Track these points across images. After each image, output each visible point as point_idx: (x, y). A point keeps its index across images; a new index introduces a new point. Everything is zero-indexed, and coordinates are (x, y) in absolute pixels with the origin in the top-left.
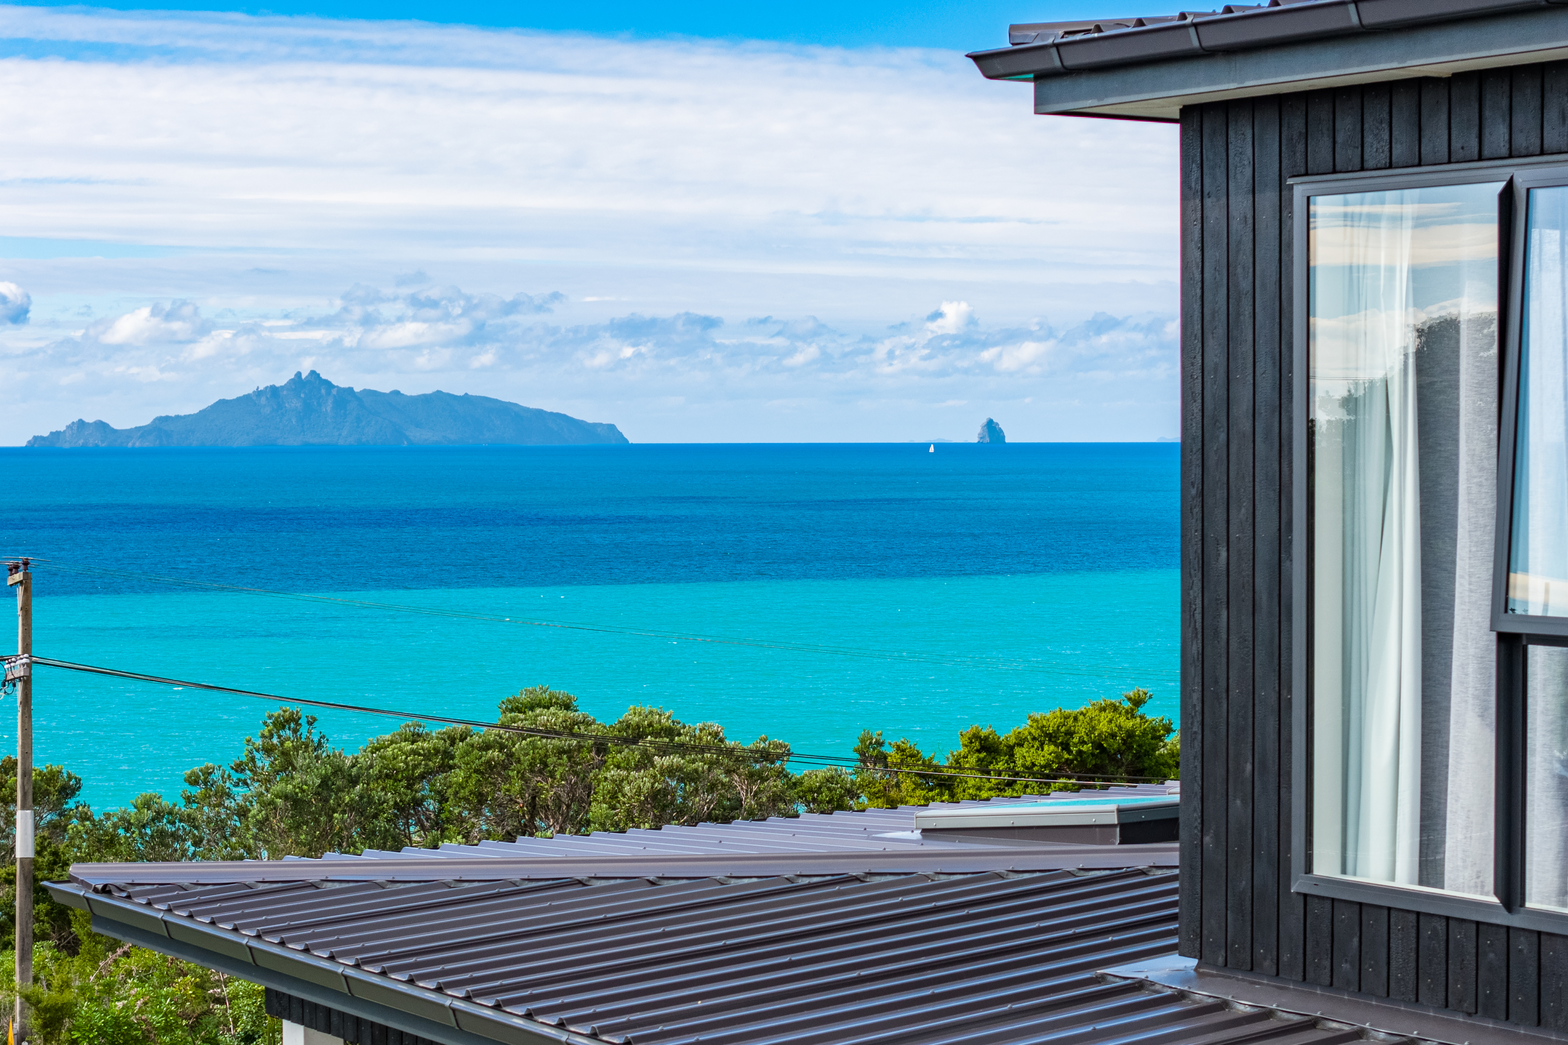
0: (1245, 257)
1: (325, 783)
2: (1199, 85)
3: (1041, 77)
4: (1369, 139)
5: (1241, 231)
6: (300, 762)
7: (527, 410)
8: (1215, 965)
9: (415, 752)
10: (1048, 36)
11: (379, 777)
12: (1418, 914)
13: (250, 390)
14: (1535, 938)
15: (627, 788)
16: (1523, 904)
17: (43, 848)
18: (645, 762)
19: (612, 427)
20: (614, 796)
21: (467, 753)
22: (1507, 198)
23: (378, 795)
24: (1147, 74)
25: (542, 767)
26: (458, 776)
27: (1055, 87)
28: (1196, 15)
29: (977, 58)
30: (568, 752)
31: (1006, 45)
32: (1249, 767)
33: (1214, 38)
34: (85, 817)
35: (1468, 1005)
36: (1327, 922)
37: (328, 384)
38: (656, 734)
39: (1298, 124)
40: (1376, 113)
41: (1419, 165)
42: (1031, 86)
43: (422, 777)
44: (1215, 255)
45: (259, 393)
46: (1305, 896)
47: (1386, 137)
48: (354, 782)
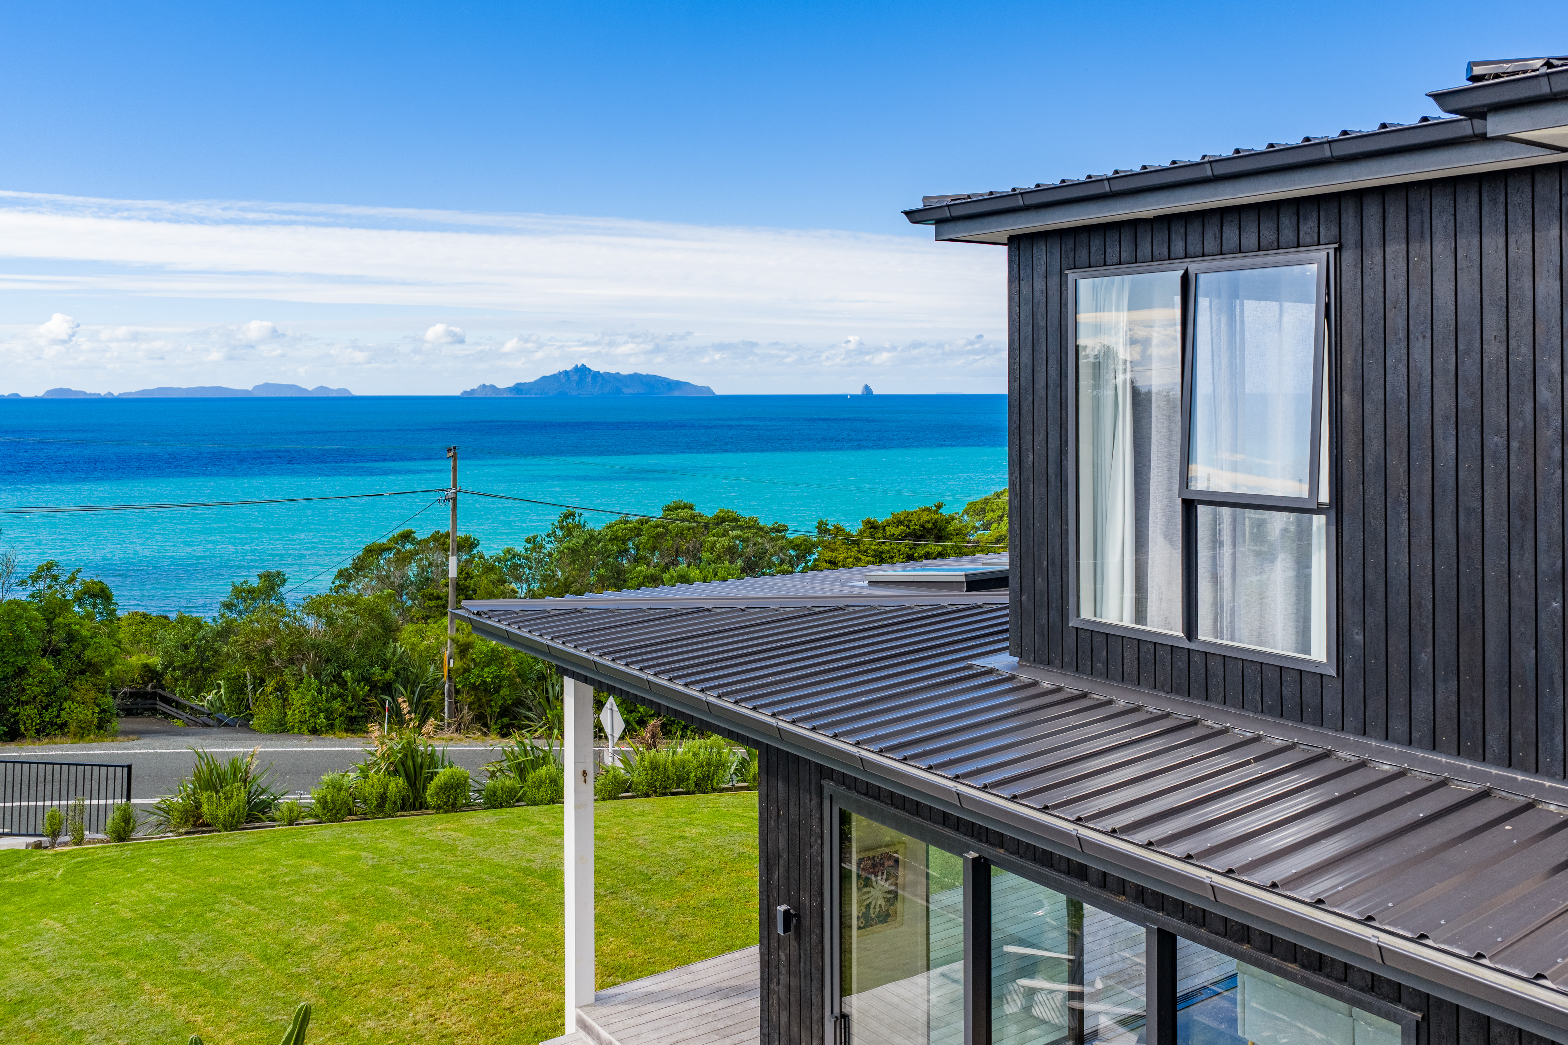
0: (1042, 310)
1: (586, 542)
2: (1021, 224)
3: (938, 222)
4: (1108, 251)
5: (1040, 297)
6: (575, 534)
7: (673, 381)
8: (1028, 661)
9: (625, 529)
10: (943, 202)
11: (610, 540)
12: (1139, 640)
13: (556, 372)
14: (1204, 655)
15: (718, 546)
16: (1197, 638)
17: (462, 571)
18: (725, 534)
19: (708, 388)
20: (712, 549)
21: (648, 529)
22: (1185, 278)
23: (610, 547)
24: (994, 219)
25: (681, 535)
26: (644, 539)
27: (945, 227)
28: (1021, 189)
29: (907, 213)
30: (693, 528)
31: (921, 206)
32: (1045, 563)
33: (1030, 200)
34: (481, 557)
35: (1167, 687)
36: (1089, 642)
37: (589, 370)
38: (731, 521)
39: (1070, 243)
40: (1112, 237)
41: (1136, 262)
42: (934, 226)
43: (629, 539)
44: (1026, 309)
45: (560, 373)
46: (1077, 628)
47: (1118, 249)
48: (599, 542)
